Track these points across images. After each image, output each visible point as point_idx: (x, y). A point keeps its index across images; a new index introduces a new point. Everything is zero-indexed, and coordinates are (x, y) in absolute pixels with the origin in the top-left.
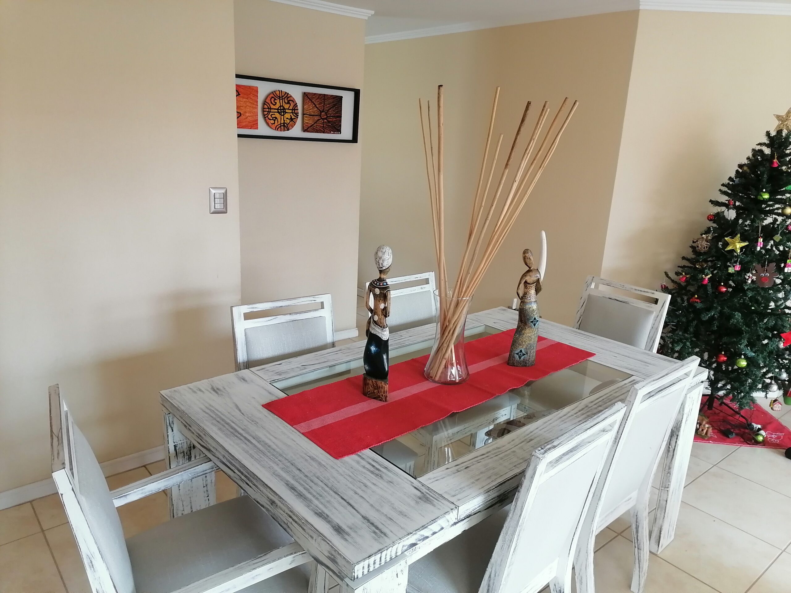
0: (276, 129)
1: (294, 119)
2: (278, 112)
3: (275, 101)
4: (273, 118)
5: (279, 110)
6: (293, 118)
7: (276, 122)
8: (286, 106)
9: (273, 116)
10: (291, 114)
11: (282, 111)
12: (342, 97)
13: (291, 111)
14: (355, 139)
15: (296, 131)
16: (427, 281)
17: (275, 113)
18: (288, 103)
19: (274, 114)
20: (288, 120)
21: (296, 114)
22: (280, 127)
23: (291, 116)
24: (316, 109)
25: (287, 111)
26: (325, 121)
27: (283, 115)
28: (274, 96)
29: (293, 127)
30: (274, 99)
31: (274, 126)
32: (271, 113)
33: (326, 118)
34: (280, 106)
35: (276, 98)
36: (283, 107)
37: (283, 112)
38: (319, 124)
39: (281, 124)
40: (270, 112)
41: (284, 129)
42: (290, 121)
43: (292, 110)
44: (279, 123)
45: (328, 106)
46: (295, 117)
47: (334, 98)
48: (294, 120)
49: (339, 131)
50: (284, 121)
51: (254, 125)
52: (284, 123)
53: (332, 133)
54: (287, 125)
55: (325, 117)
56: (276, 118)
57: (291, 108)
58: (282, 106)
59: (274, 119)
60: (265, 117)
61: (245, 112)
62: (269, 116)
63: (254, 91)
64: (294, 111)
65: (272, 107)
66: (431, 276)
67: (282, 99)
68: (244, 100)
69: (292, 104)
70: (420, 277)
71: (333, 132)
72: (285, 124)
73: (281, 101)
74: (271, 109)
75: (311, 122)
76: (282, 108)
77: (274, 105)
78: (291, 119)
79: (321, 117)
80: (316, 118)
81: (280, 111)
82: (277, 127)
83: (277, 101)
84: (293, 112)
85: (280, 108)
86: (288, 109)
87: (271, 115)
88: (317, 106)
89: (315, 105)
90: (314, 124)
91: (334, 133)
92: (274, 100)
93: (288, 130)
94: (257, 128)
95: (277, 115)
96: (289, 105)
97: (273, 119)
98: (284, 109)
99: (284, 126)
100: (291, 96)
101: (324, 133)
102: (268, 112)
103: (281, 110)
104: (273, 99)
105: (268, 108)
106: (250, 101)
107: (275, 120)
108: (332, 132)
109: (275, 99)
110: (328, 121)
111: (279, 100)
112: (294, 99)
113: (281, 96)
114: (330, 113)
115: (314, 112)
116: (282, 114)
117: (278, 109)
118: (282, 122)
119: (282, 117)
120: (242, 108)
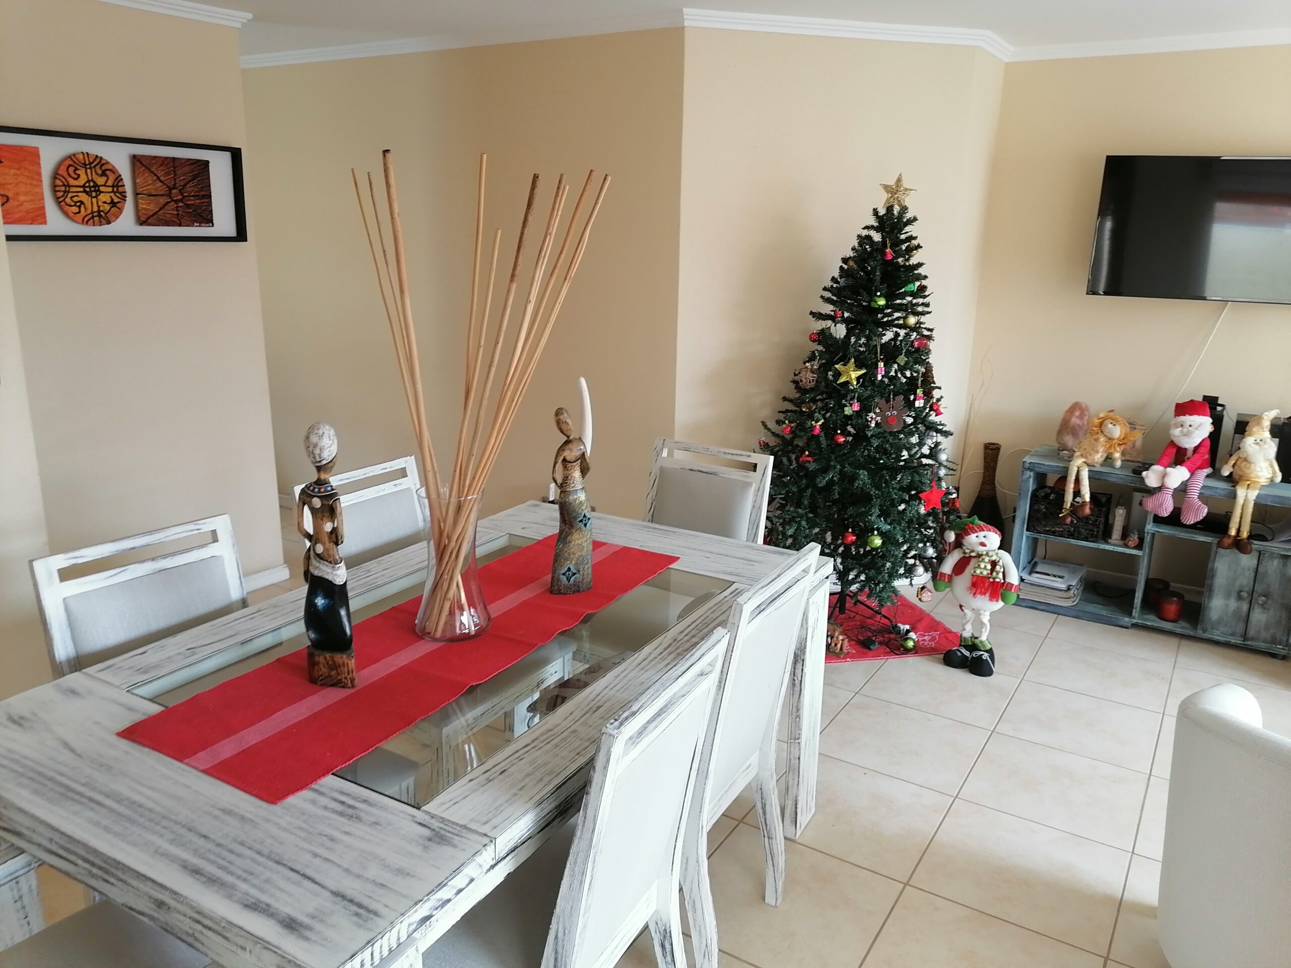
0: (85, 222)
1: (119, 202)
2: (85, 191)
3: (77, 172)
4: (76, 202)
5: (87, 187)
6: (115, 201)
7: (82, 209)
8: (101, 181)
9: (75, 199)
10: (112, 194)
11: (93, 189)
12: (208, 162)
13: (110, 189)
14: (241, 235)
15: (125, 223)
16: (403, 473)
17: (79, 194)
18: (104, 174)
19: (77, 196)
20: (105, 205)
21: (121, 193)
22: (93, 217)
23: (111, 197)
24: (160, 184)
25: (102, 189)
26: (181, 204)
27: (96, 197)
28: (72, 163)
29: (117, 218)
30: (74, 168)
31: (79, 217)
32: (70, 195)
33: (182, 199)
34: (88, 181)
35: (79, 168)
36: (94, 182)
37: (95, 191)
38: (170, 210)
39: (92, 213)
40: (69, 192)
41: (100, 222)
42: (111, 207)
43: (113, 186)
44: (89, 211)
45: (182, 178)
46: (120, 200)
47: (194, 163)
48: (118, 205)
49: (208, 220)
50: (99, 207)
51: (39, 217)
52: (99, 211)
53: (196, 226)
54: (106, 214)
55: (180, 197)
56: (82, 202)
57: (110, 183)
58: (92, 180)
59: (78, 204)
60: (59, 201)
61: (17, 194)
62: (68, 200)
63: (34, 154)
64: (117, 189)
65: (72, 182)
66: (409, 463)
67: (90, 168)
68: (12, 171)
69: (112, 178)
70: (391, 468)
71: (198, 224)
72: (102, 213)
73: (89, 171)
74: (69, 186)
75: (153, 208)
76: (92, 184)
77: (76, 179)
78: (113, 204)
79: (170, 198)
80: (163, 200)
81: (88, 189)
82: (86, 219)
83: (81, 172)
84: (115, 189)
85: (87, 185)
86: (104, 185)
87: (72, 198)
88: (162, 178)
89: (158, 178)
90: (159, 211)
91: (200, 226)
92: (74, 171)
93: (109, 223)
94: (45, 223)
95: (84, 197)
96: (104, 179)
97: (75, 205)
98: (96, 185)
99: (100, 216)
100: (107, 163)
101: (180, 226)
102: (65, 192)
103: (90, 187)
104: (71, 170)
105: (64, 185)
106: (25, 173)
107: (79, 207)
108: (196, 224)
109: (76, 169)
110: (185, 204)
111: (84, 169)
112: (114, 167)
113: (87, 163)
114: (189, 189)
115: (156, 189)
116: (94, 194)
117: (84, 186)
118: (95, 209)
119: (94, 200)
120: (9, 186)
